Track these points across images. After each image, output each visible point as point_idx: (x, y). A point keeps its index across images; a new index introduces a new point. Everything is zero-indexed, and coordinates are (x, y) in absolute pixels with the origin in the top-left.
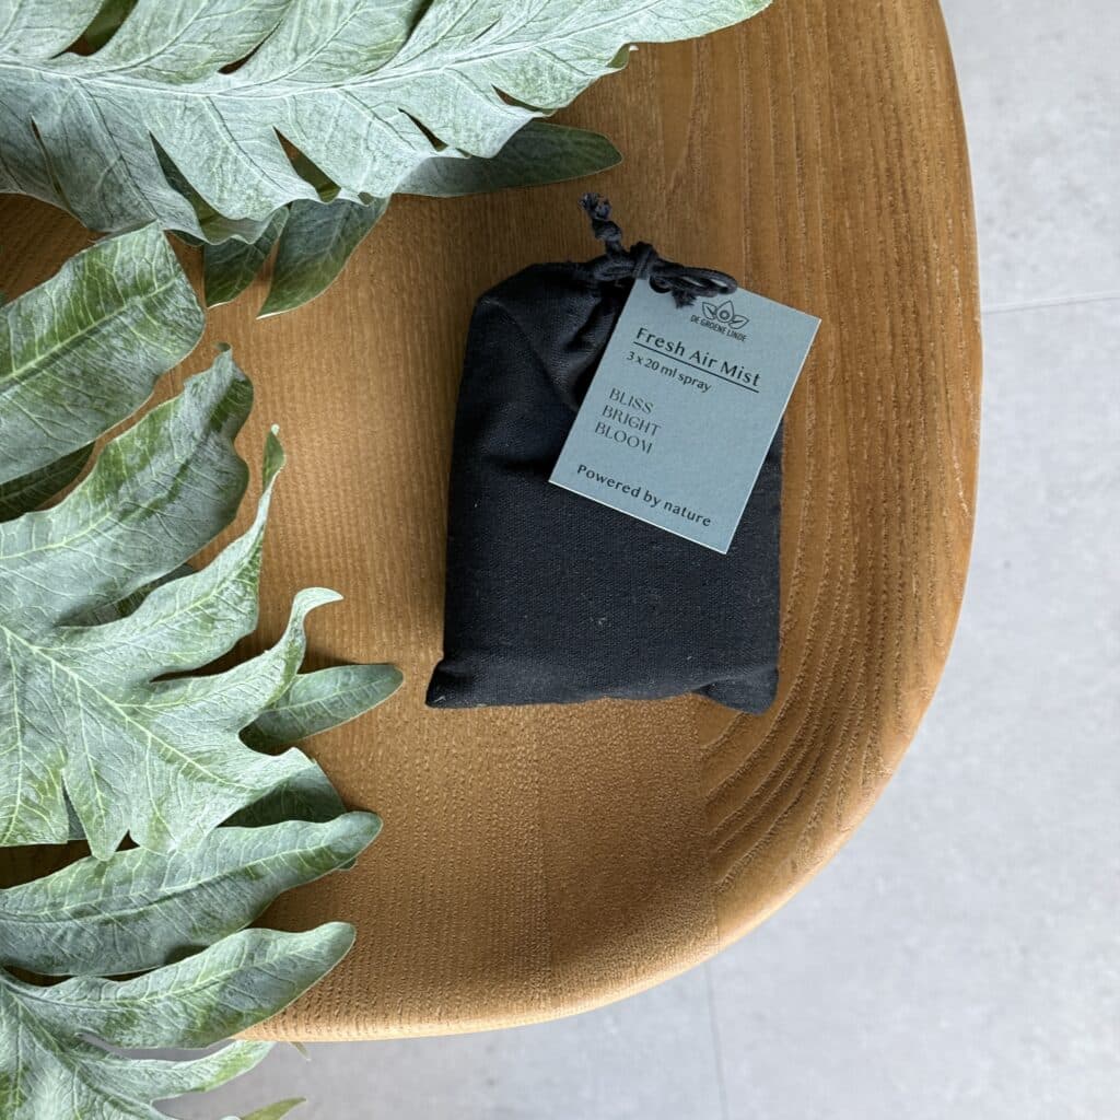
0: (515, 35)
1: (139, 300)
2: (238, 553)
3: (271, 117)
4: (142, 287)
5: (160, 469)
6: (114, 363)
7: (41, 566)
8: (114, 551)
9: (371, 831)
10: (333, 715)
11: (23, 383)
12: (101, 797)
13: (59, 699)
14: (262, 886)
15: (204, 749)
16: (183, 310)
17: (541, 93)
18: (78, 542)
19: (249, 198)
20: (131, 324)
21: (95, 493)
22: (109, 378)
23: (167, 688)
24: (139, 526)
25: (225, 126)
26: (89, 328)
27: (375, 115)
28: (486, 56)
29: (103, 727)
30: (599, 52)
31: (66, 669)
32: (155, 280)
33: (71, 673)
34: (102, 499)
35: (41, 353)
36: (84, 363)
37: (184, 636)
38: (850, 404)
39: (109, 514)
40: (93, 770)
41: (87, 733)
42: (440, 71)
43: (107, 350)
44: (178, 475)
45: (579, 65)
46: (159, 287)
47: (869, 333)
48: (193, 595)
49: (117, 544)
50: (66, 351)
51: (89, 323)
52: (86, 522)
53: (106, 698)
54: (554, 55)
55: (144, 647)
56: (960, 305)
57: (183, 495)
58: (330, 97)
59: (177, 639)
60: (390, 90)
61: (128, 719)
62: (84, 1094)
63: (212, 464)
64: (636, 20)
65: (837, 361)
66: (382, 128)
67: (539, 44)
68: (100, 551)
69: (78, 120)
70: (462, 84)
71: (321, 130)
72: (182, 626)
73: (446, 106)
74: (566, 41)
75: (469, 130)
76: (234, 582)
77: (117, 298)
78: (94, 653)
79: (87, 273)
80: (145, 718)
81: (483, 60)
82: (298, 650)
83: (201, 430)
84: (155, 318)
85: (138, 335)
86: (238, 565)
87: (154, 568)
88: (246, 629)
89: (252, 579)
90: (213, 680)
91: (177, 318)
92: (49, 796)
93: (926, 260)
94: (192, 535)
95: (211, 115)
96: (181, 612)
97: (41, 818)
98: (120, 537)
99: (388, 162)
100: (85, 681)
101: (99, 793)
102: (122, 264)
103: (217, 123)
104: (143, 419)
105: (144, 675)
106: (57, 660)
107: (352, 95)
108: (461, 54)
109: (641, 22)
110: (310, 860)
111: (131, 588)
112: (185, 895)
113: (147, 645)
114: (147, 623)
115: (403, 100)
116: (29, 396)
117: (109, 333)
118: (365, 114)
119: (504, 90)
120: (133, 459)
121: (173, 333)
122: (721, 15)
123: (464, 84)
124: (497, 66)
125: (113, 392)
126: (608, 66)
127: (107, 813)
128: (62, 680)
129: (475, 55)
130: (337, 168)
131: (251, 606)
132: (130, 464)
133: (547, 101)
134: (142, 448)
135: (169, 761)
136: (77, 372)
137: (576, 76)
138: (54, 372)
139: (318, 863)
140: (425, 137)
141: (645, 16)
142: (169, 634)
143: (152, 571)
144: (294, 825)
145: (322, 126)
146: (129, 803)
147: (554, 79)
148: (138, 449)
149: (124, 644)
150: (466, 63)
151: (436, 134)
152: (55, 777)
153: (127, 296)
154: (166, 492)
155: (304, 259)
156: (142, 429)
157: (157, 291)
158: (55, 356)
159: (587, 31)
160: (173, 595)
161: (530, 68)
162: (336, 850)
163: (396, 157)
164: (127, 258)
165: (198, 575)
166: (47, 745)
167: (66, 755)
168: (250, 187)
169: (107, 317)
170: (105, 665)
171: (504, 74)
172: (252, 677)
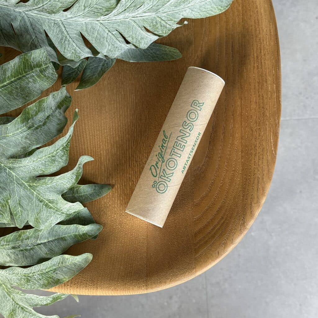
0: (149, 11)
1: (38, 69)
2: (62, 141)
3: (79, 28)
4: (39, 65)
5: (41, 116)
6: (30, 85)
7: (5, 141)
8: (26, 138)
9: (99, 229)
10: (90, 198)
11: (2, 89)
12: (20, 209)
13: (9, 180)
14: (66, 243)
15: (51, 199)
16: (51, 73)
17: (158, 30)
18: (15, 134)
19: (73, 53)
20: (35, 75)
21: (21, 121)
22: (27, 89)
23: (40, 179)
24: (34, 131)
25: (66, 30)
26: (23, 75)
27: (109, 31)
28: (141, 17)
29: (22, 190)
30: (174, 19)
31: (11, 171)
32: (43, 64)
33: (13, 173)
34: (23, 123)
35: (8, 81)
36: (21, 84)
37: (46, 164)
38: (243, 122)
39: (25, 127)
40: (18, 202)
41: (17, 191)
42: (128, 20)
43: (28, 82)
44: (46, 119)
45: (169, 22)
46: (44, 66)
47: (249, 102)
48: (48, 153)
49: (27, 136)
50: (15, 81)
51: (23, 74)
52: (18, 129)
53: (23, 181)
54: (161, 19)
55: (34, 166)
56: (275, 95)
57: (47, 124)
58: (96, 24)
59: (44, 165)
60: (113, 24)
61: (29, 188)
62: (14, 305)
63: (57, 117)
64: (185, 11)
65: (240, 110)
66: (111, 35)
67: (157, 15)
68: (22, 137)
69: (24, 24)
70: (135, 25)
71: (93, 34)
72: (45, 162)
73: (130, 31)
74: (164, 14)
75: (137, 39)
76: (61, 150)
77: (31, 68)
78: (19, 167)
79: (23, 60)
80: (33, 187)
81: (140, 18)
82: (79, 173)
83: (54, 108)
84: (42, 74)
85: (37, 79)
86: (63, 145)
87: (38, 144)
88: (64, 164)
89: (66, 150)
90: (53, 178)
91: (48, 75)
92: (5, 208)
93: (266, 82)
94: (49, 136)
95: (62, 26)
96: (45, 157)
97: (2, 214)
98: (28, 134)
99: (113, 47)
100: (17, 176)
101: (19, 208)
102: (33, 58)
103: (63, 29)
104: (36, 102)
105: (34, 175)
106: (8, 168)
107: (102, 24)
108: (133, 14)
109: (187, 12)
110: (81, 236)
111: (30, 149)
112: (44, 244)
113: (35, 166)
114: (35, 160)
115: (117, 27)
116: (4, 92)
117: (28, 77)
118: (106, 30)
119: (146, 27)
120: (33, 113)
121: (47, 79)
122: (210, 12)
123: (135, 24)
124: (145, 20)
125: (29, 93)
126: (177, 24)
127: (21, 215)
128: (10, 174)
129: (138, 16)
130: (98, 46)
131: (66, 158)
132: (32, 114)
133: (159, 33)
134: (36, 110)
135: (41, 202)
136: (18, 87)
137: (168, 26)
138: (12, 86)
139: (83, 237)
140: (123, 39)
141: (188, 10)
142: (41, 163)
143: (37, 145)
144: (76, 226)
145: (94, 33)
146: (28, 212)
147: (161, 26)
148: (35, 110)
149: (28, 165)
150: (136, 18)
151: (127, 39)
152: (7, 203)
153: (34, 68)
154: (42, 123)
155: (89, 76)
156: (36, 105)
157: (43, 67)
158: (12, 82)
159: (171, 12)
160: (43, 152)
161: (154, 22)
162: (88, 234)
163: (116, 45)
164: (35, 57)
165: (50, 147)
166: (4, 193)
167: (10, 196)
168: (73, 49)
169: (28, 73)
170: (22, 171)
171: (147, 23)
172: (65, 179)
